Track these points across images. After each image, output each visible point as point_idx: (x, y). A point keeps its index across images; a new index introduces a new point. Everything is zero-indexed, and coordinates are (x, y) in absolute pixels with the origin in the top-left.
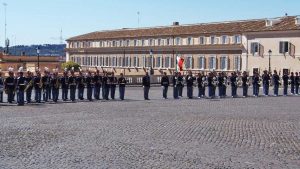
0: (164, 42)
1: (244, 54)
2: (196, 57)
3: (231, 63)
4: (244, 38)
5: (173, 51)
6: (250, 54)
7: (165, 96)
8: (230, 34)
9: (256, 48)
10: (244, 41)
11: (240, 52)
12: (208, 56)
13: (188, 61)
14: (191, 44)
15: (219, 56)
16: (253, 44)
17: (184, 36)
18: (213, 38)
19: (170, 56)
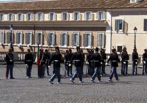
0: (24, 18)
1: (108, 31)
2: (59, 33)
3: (95, 40)
4: (108, 15)
5: (34, 26)
6: (114, 31)
7: (29, 74)
8: (95, 10)
9: (121, 26)
10: (108, 17)
11: (104, 29)
12: (71, 33)
13: (51, 37)
14: (54, 20)
15: (83, 33)
16: (117, 21)
17: (46, 11)
18: (76, 14)
19: (31, 32)
